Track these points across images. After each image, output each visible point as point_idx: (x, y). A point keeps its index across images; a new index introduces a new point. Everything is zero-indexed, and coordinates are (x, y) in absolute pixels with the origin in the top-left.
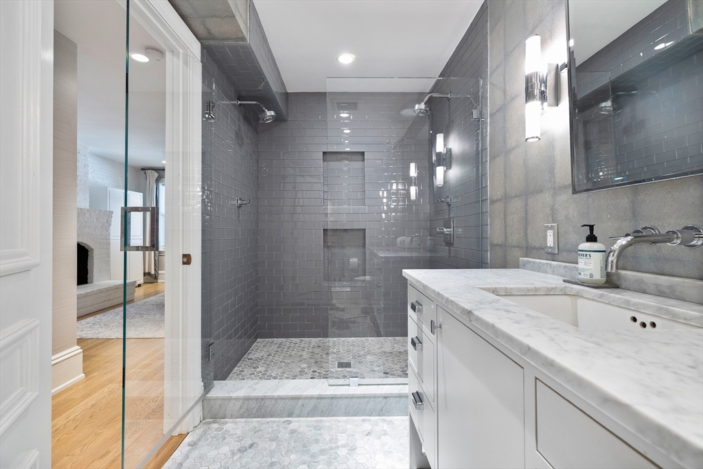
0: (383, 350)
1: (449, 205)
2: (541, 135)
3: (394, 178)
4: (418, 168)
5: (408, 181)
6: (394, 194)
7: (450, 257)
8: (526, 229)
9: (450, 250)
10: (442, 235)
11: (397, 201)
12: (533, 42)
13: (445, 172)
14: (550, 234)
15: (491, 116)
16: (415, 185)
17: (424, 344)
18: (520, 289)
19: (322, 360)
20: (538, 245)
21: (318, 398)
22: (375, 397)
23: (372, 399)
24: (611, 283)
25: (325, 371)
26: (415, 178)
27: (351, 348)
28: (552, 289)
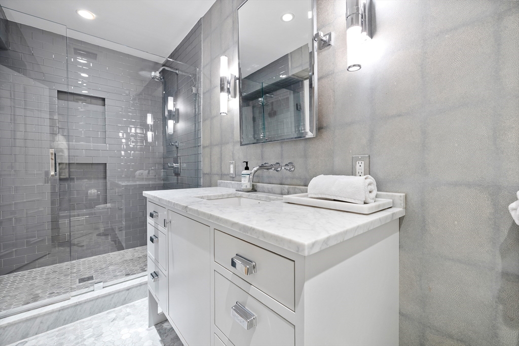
0: (125, 259)
1: (177, 148)
2: (228, 112)
3: (133, 123)
4: (154, 118)
5: (145, 127)
6: (132, 136)
7: (178, 183)
8: (221, 164)
9: (177, 179)
10: (172, 168)
11: (136, 142)
12: (224, 59)
13: (174, 125)
14: (232, 166)
15: (204, 93)
16: (151, 131)
17: (159, 238)
18: (215, 196)
19: (60, 282)
20: (226, 173)
21: (60, 311)
22: (119, 292)
23: (116, 295)
24: (254, 190)
25: (64, 290)
26: (151, 125)
27: (93, 264)
28: (230, 194)
